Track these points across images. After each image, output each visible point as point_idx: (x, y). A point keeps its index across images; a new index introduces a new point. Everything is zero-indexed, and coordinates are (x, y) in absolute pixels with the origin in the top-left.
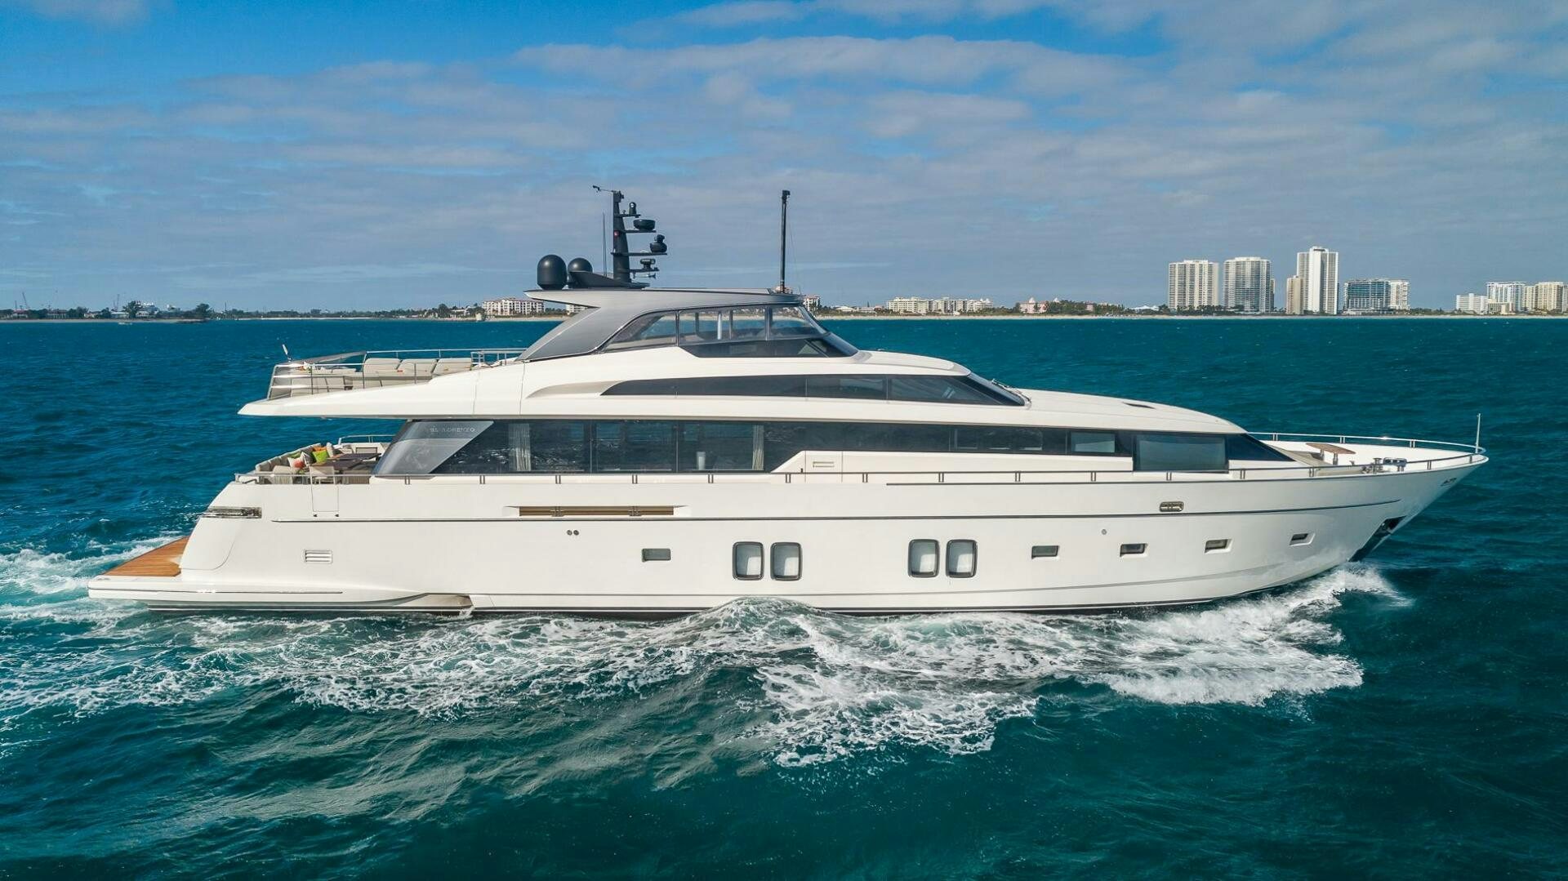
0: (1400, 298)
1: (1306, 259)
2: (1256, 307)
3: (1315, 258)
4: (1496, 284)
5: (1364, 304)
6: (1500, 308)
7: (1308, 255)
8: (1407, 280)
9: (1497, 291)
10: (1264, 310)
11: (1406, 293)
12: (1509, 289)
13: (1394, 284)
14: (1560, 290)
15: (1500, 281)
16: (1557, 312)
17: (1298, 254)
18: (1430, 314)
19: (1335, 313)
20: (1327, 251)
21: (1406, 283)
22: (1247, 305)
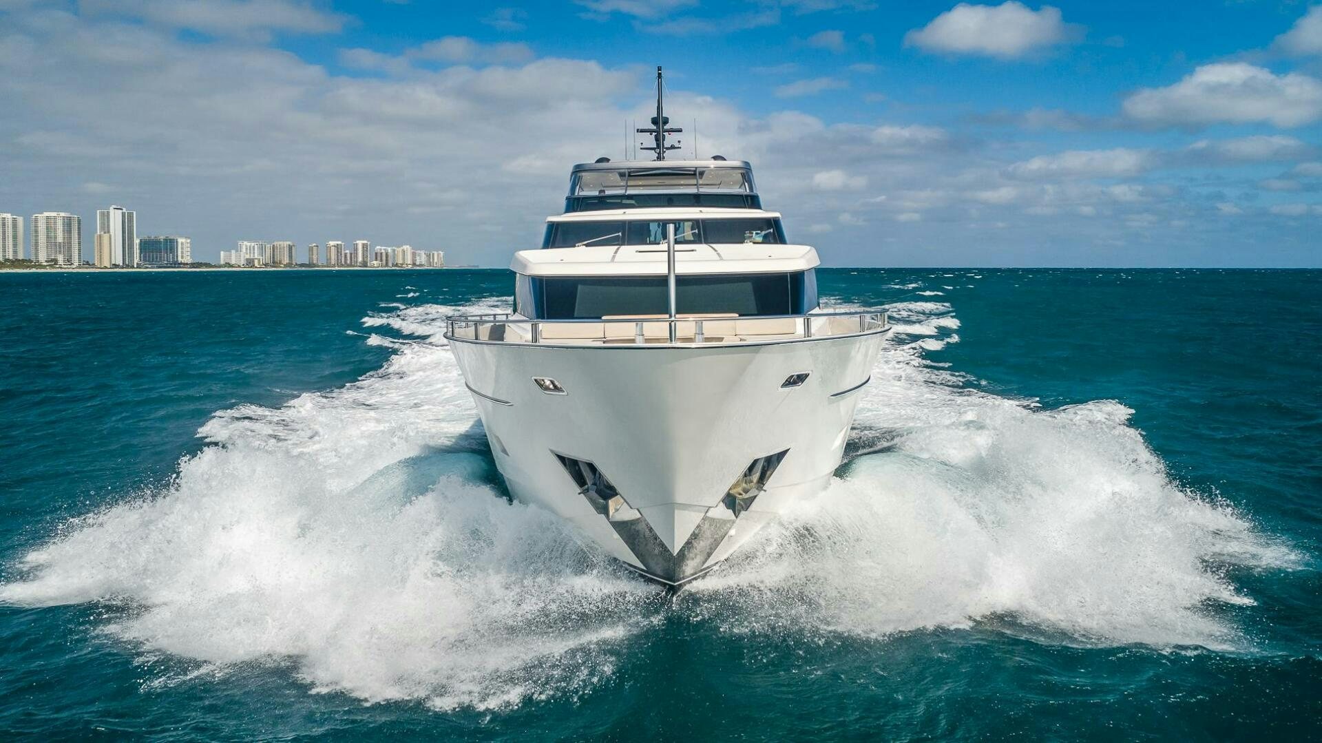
0: (185, 253)
1: (105, 217)
2: (69, 261)
3: (116, 218)
4: (245, 243)
5: (157, 258)
6: (253, 262)
7: (108, 213)
8: (189, 238)
9: (247, 249)
10: (76, 264)
11: (189, 249)
12: (256, 246)
13: (180, 240)
14: (290, 248)
15: (249, 240)
16: (289, 265)
17: (98, 211)
18: (211, 267)
19: (135, 266)
20: (124, 210)
21: (189, 241)
22: (60, 259)
